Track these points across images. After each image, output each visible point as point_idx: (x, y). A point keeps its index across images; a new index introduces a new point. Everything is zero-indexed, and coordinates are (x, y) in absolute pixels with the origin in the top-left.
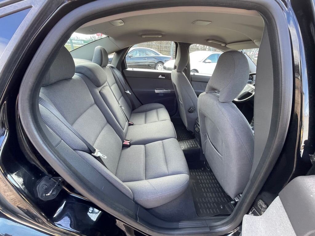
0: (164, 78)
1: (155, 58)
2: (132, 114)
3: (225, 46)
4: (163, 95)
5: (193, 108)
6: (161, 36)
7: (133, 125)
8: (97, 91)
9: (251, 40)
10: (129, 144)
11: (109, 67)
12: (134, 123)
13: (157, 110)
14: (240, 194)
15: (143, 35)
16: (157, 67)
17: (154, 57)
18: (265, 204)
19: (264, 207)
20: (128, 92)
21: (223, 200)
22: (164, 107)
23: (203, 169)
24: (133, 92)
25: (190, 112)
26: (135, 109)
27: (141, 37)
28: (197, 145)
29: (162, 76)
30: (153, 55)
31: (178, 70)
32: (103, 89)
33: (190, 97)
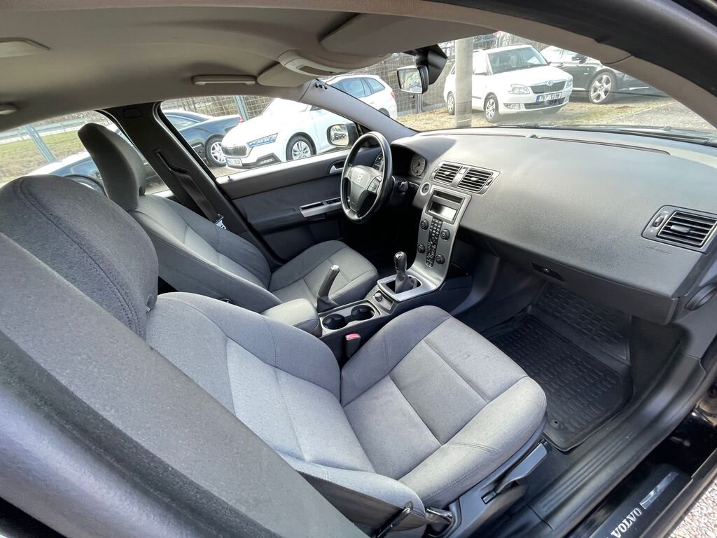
3: (257, 83)
16: (212, 151)
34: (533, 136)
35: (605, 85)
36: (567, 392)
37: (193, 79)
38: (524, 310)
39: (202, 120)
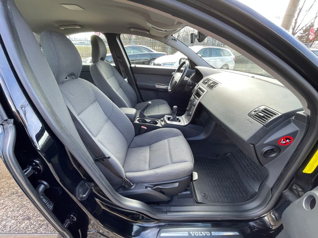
6: (79, 27)
15: (59, 27)
16: (151, 64)
30: (146, 52)
34: (253, 77)
36: (220, 188)
37: (130, 28)
38: (226, 154)
39: (151, 51)
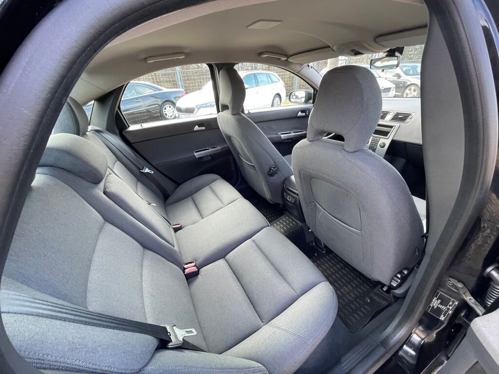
0: (204, 128)
1: (155, 96)
2: (167, 208)
3: (287, 60)
4: (210, 158)
5: (275, 168)
6: (184, 57)
7: (180, 228)
8: (99, 191)
9: (329, 47)
10: (195, 269)
11: (93, 133)
12: (182, 223)
13: (211, 188)
14: (397, 274)
15: (148, 59)
16: (164, 110)
17: (152, 96)
18: (458, 282)
19: (460, 286)
20: (147, 170)
21: (365, 290)
22: (220, 177)
23: (316, 255)
24: (154, 167)
25: (271, 175)
26: (170, 196)
27: (146, 62)
28: (295, 222)
29: (199, 127)
30: (149, 92)
31: (233, 111)
32: (107, 184)
33: (266, 152)
35: (413, 92)
